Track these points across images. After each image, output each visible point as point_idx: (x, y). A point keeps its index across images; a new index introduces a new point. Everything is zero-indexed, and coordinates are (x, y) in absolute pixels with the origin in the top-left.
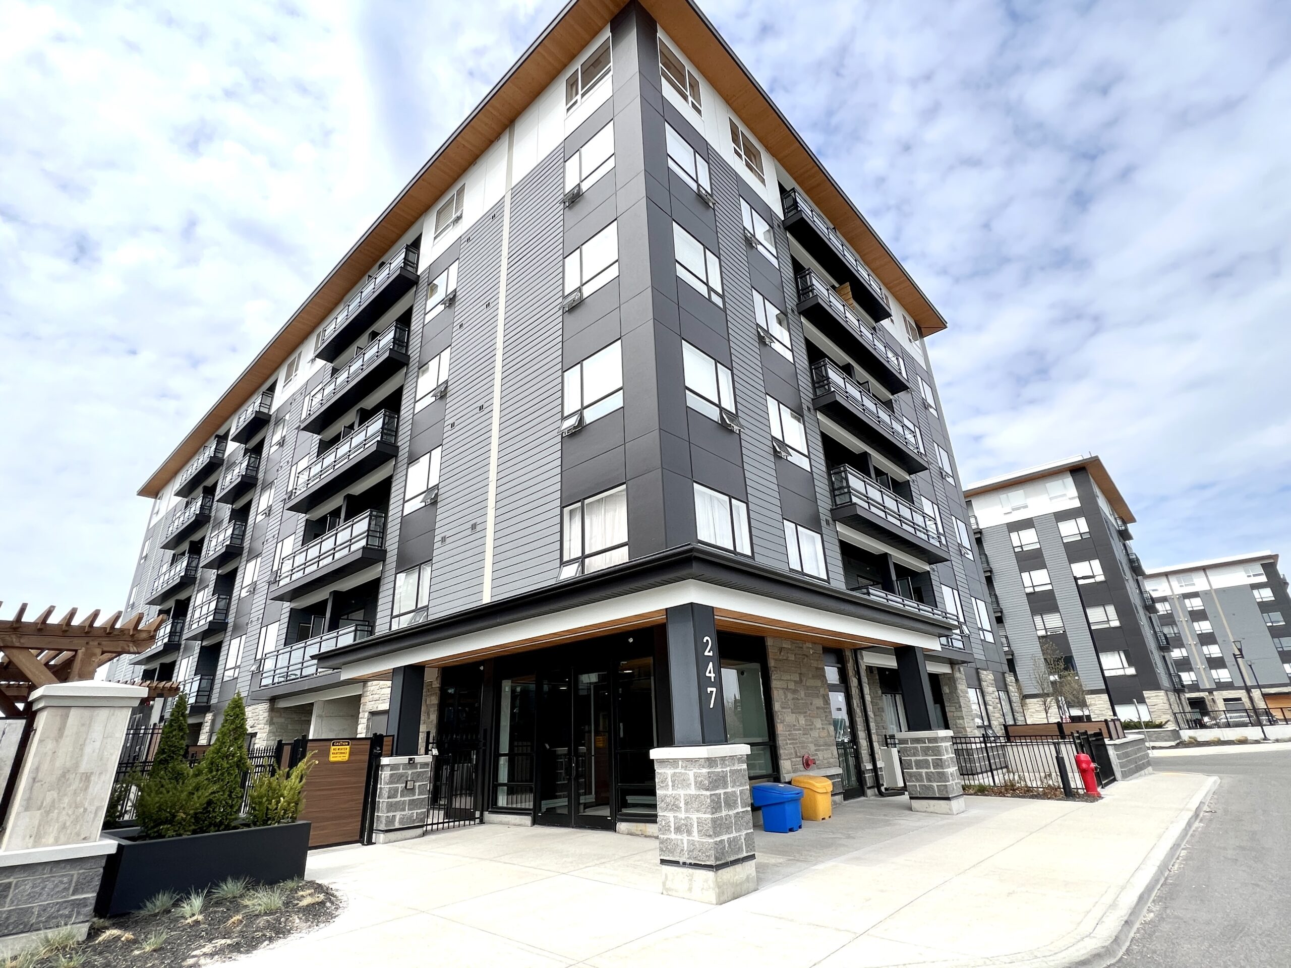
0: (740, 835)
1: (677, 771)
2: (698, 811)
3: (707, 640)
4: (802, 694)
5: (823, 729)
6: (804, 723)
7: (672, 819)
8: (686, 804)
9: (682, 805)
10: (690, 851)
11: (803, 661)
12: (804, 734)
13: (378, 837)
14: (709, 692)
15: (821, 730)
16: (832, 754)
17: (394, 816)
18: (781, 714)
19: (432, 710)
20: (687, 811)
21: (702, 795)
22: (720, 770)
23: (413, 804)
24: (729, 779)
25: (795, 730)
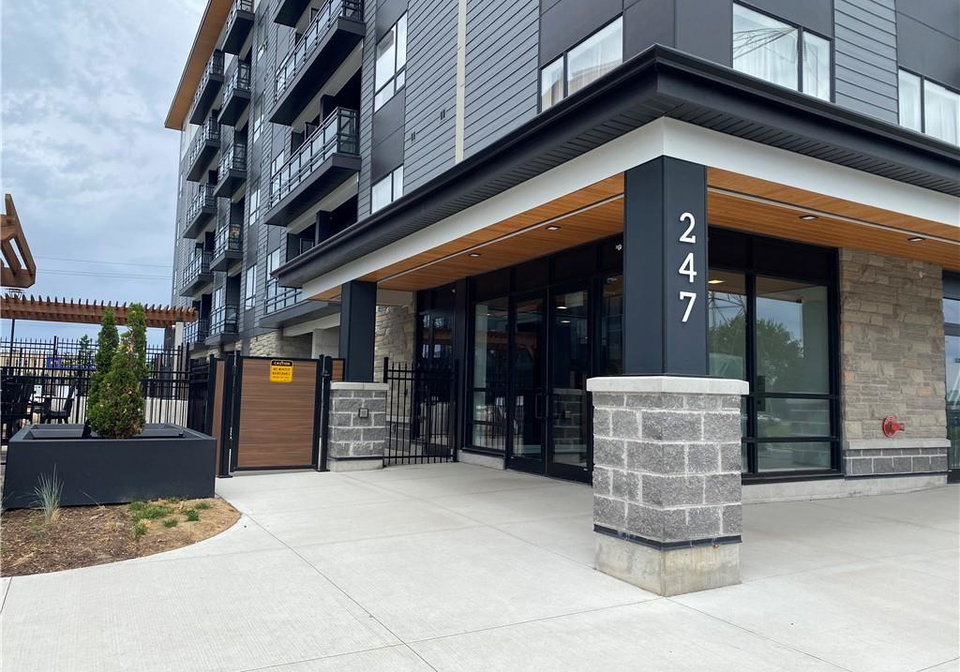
0: (715, 508)
1: (621, 409)
2: (645, 467)
3: (687, 219)
4: (896, 334)
5: (926, 385)
6: (892, 373)
7: (611, 474)
8: (631, 455)
9: (624, 456)
10: (631, 520)
11: (903, 288)
12: (889, 389)
13: (332, 465)
14: (682, 298)
15: (922, 386)
16: (937, 420)
17: (347, 445)
18: (853, 359)
19: (409, 338)
20: (631, 465)
21: (652, 445)
22: (688, 412)
23: (369, 434)
24: (703, 427)
25: (874, 382)
